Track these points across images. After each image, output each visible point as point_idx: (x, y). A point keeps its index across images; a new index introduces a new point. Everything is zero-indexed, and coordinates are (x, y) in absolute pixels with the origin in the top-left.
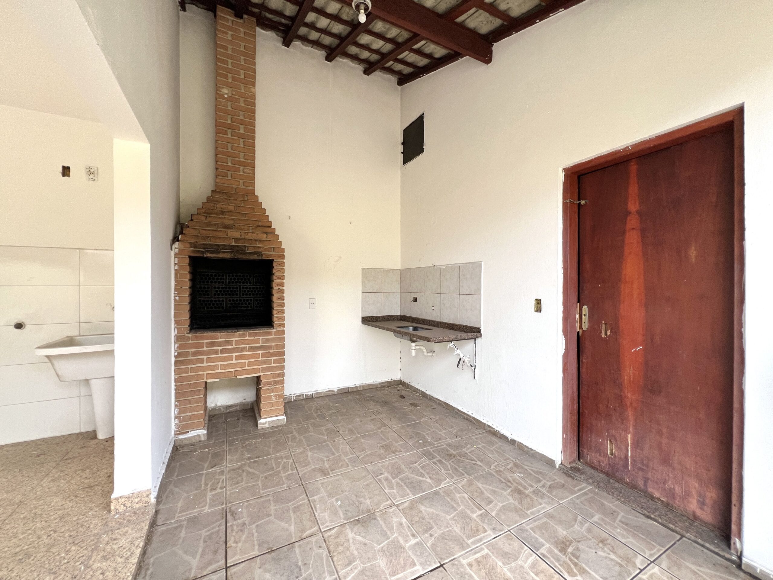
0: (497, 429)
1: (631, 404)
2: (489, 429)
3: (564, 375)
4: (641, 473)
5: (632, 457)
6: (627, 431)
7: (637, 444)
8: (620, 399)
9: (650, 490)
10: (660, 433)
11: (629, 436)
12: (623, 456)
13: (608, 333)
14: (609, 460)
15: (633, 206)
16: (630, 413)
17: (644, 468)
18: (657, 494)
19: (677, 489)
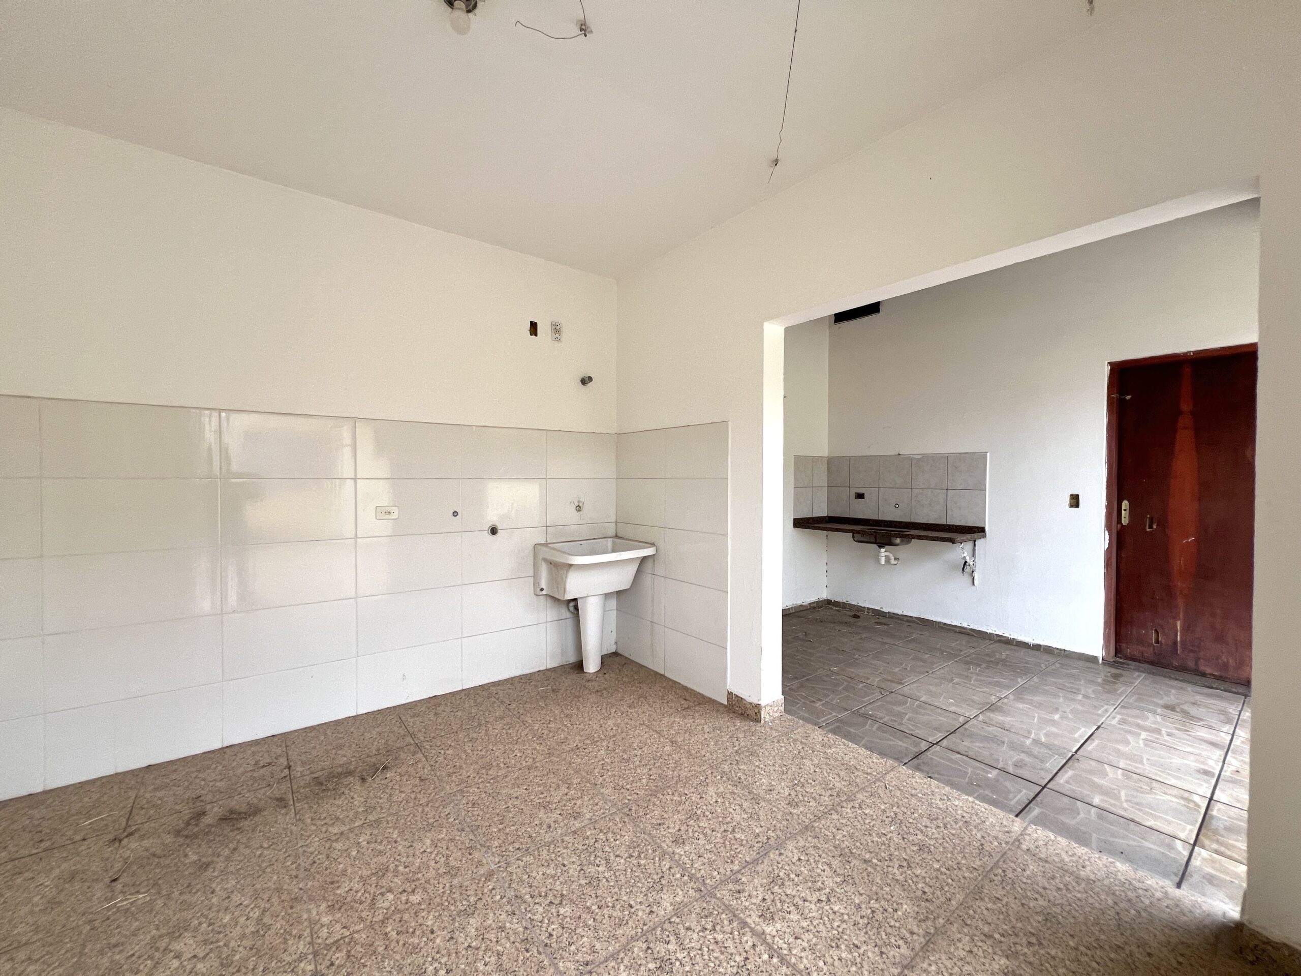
0: (1012, 637)
1: (1181, 592)
2: (998, 638)
3: (1107, 570)
4: (1191, 655)
5: (1182, 641)
6: (1176, 618)
7: (1187, 629)
8: (1169, 590)
9: (1202, 668)
10: (1213, 615)
11: (1179, 623)
12: (1170, 642)
13: (1155, 527)
14: (1154, 649)
15: (1186, 407)
16: (1180, 602)
17: (1196, 649)
18: (1209, 671)
19: (1231, 661)
